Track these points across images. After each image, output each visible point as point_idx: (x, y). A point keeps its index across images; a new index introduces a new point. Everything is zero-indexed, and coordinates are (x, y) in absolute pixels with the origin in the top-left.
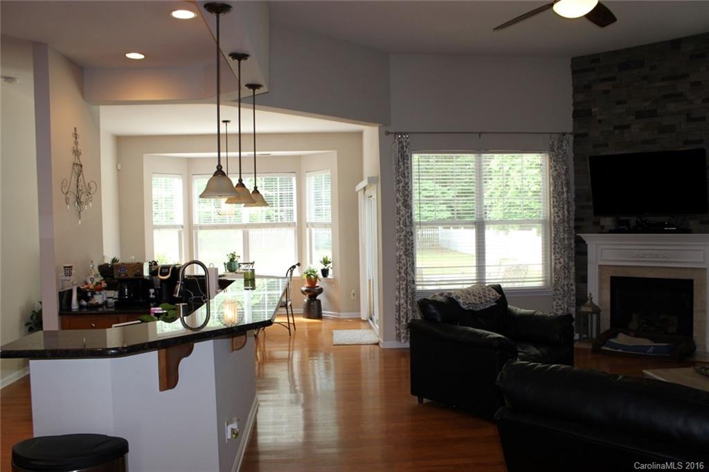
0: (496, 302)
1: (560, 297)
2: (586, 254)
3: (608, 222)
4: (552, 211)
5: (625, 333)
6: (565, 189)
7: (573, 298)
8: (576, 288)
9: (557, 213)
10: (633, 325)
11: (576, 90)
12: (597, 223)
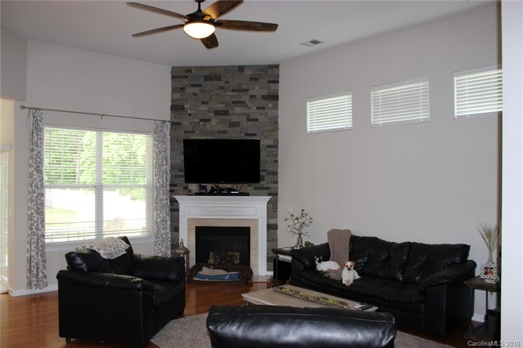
0: (126, 251)
1: (160, 243)
2: (178, 210)
3: (194, 187)
4: (155, 178)
5: (207, 267)
6: (164, 162)
7: (169, 243)
8: (171, 235)
9: (158, 180)
10: (211, 261)
11: (174, 91)
12: (186, 188)
